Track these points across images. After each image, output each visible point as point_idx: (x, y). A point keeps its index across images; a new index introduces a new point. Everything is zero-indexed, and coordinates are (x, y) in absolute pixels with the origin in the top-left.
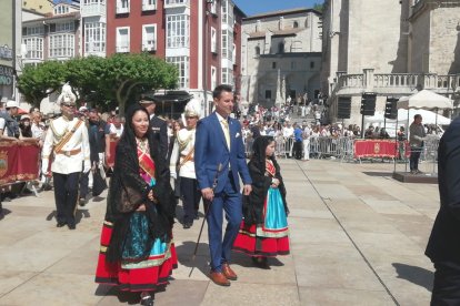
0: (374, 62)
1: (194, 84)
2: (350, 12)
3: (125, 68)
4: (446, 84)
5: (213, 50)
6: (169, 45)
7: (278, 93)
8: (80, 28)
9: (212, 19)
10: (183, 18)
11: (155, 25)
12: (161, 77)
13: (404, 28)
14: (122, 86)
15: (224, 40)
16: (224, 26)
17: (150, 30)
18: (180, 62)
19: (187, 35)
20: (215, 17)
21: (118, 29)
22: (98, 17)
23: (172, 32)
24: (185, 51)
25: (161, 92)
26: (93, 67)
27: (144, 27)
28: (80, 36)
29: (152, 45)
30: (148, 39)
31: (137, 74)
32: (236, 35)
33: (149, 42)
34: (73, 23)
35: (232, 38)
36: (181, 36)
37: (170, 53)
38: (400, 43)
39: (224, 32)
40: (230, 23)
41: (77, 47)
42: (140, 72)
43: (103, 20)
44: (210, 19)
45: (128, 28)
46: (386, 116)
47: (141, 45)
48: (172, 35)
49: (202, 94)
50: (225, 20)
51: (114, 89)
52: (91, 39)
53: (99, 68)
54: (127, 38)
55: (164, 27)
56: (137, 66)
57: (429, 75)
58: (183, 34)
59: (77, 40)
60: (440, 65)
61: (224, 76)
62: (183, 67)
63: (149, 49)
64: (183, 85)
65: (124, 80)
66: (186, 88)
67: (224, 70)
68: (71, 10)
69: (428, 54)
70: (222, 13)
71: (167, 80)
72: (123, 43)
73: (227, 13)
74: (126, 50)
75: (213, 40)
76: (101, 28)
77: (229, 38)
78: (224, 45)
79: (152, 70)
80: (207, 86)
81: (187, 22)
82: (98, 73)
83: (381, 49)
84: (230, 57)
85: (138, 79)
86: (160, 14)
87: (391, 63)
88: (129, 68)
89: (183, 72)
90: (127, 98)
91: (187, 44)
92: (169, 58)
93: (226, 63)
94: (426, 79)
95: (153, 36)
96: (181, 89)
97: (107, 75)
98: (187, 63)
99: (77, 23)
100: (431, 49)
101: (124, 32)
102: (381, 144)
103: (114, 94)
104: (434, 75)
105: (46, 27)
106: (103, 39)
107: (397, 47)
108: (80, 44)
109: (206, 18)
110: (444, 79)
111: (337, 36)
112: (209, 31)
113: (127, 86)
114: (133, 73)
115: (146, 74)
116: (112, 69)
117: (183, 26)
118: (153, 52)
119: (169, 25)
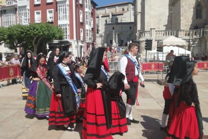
0: (157, 26)
1: (72, 37)
2: (146, 3)
3: (35, 30)
4: (189, 35)
5: (81, 21)
6: (60, 19)
7: (114, 41)
8: (18, 12)
9: (80, 7)
10: (66, 6)
11: (53, 10)
12: (54, 34)
13: (170, 10)
14: (35, 39)
15: (87, 16)
16: (87, 10)
17: (50, 12)
18: (65, 27)
19: (68, 14)
20: (81, 5)
21: (35, 12)
22: (26, 6)
23: (61, 13)
24: (67, 22)
25: (56, 41)
26: (20, 30)
27: (48, 10)
28: (18, 16)
29: (52, 19)
30: (50, 17)
31: (42, 33)
32: (93, 14)
33: (50, 18)
34: (14, 10)
35: (90, 15)
36: (65, 14)
37: (60, 22)
38: (169, 17)
39: (87, 12)
40: (89, 9)
41: (17, 21)
42: (43, 32)
43: (28, 7)
44: (79, 6)
45: (40, 11)
46: (157, 50)
47: (46, 19)
48: (61, 14)
49: (76, 42)
50: (87, 7)
51: (31, 40)
52: (23, 17)
53: (22, 30)
54: (40, 16)
55: (57, 10)
56: (41, 29)
57: (181, 31)
58: (66, 13)
59: (16, 17)
60: (186, 25)
61: (87, 33)
62: (66, 29)
63: (50, 21)
64: (66, 38)
65: (35, 36)
66: (68, 40)
67: (87, 30)
68: (14, 3)
69: (180, 20)
70: (85, 4)
71: (57, 35)
72: (38, 18)
73: (88, 3)
74: (39, 22)
75: (81, 16)
76: (27, 11)
77: (89, 15)
78: (87, 19)
79: (49, 31)
80: (78, 38)
81: (68, 8)
82: (22, 33)
83: (160, 19)
84: (90, 24)
85: (42, 35)
86: (55, 4)
87: (164, 26)
88: (37, 30)
89: (66, 32)
90: (38, 45)
91: (68, 18)
92: (60, 25)
93: (88, 27)
94: (180, 33)
95: (52, 15)
96: (65, 40)
97: (26, 34)
98: (68, 28)
99: (16, 9)
100: (182, 18)
101: (38, 13)
102: (155, 64)
103: (31, 43)
104: (183, 31)
105: (1, 11)
106: (28, 17)
107: (167, 18)
108: (18, 19)
109: (77, 6)
110: (188, 32)
111: (140, 14)
112: (79, 12)
113: (37, 39)
114: (39, 32)
115: (46, 33)
116: (29, 31)
117: (66, 10)
118: (52, 23)
119: (59, 9)
